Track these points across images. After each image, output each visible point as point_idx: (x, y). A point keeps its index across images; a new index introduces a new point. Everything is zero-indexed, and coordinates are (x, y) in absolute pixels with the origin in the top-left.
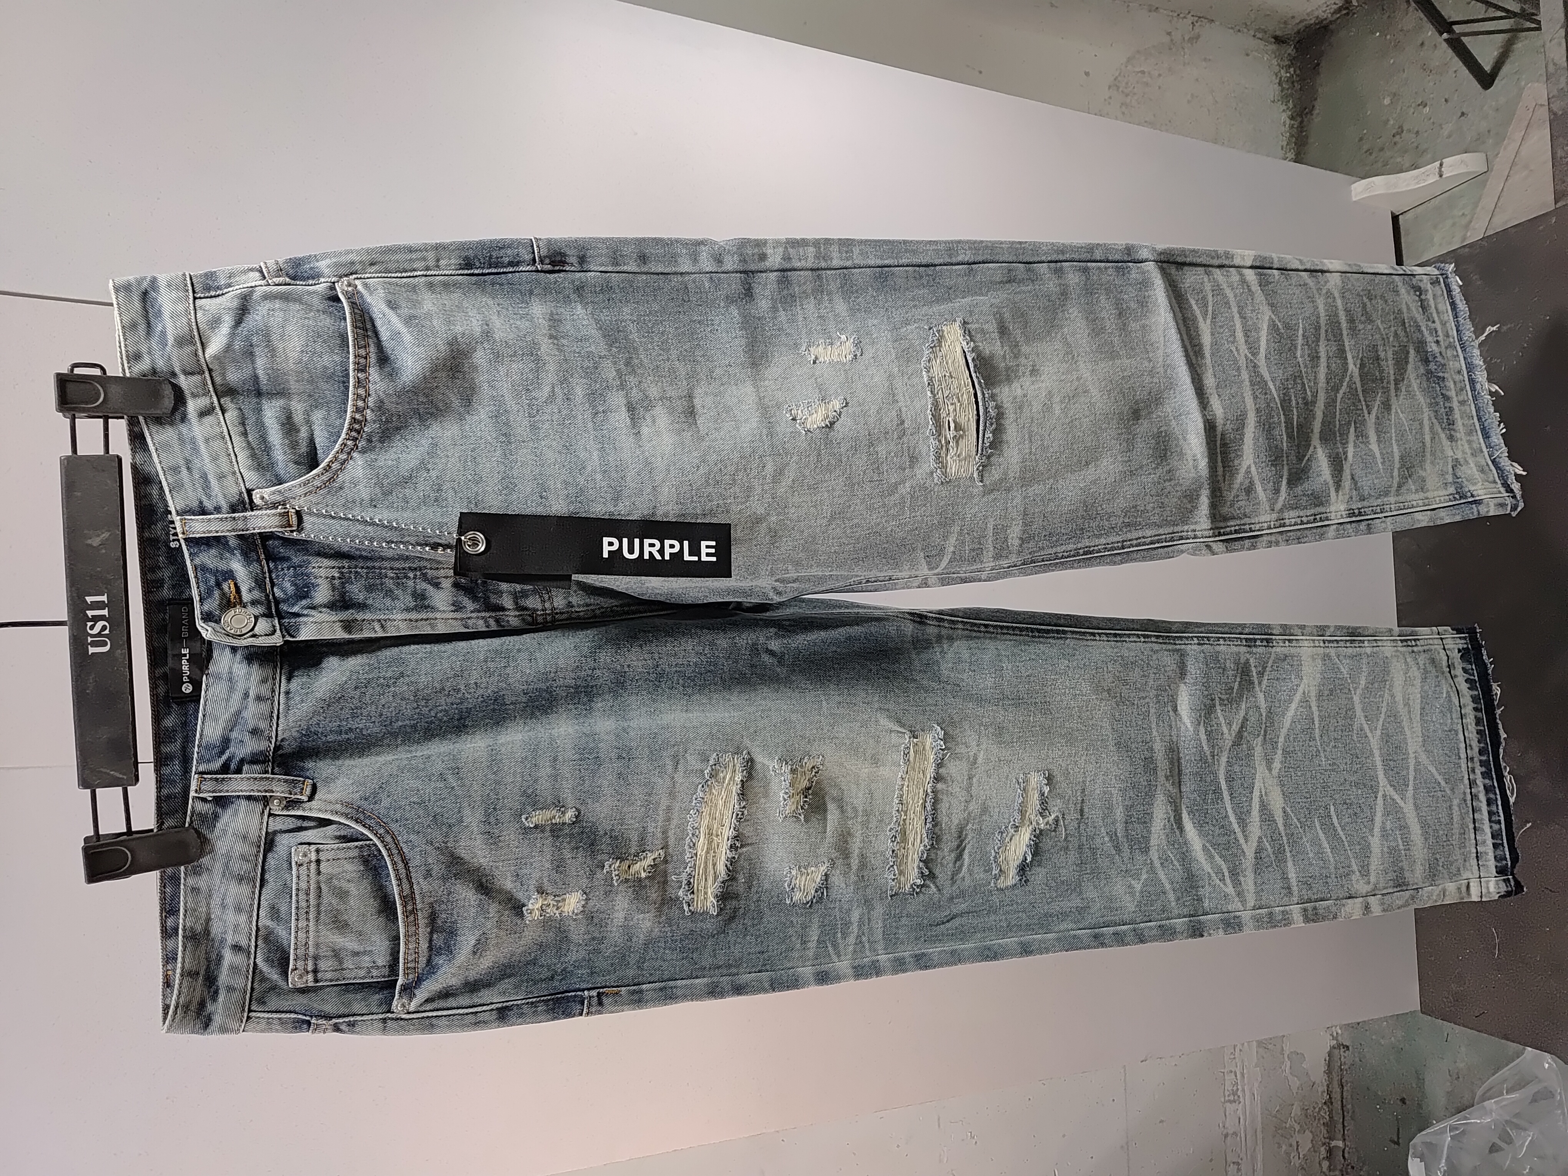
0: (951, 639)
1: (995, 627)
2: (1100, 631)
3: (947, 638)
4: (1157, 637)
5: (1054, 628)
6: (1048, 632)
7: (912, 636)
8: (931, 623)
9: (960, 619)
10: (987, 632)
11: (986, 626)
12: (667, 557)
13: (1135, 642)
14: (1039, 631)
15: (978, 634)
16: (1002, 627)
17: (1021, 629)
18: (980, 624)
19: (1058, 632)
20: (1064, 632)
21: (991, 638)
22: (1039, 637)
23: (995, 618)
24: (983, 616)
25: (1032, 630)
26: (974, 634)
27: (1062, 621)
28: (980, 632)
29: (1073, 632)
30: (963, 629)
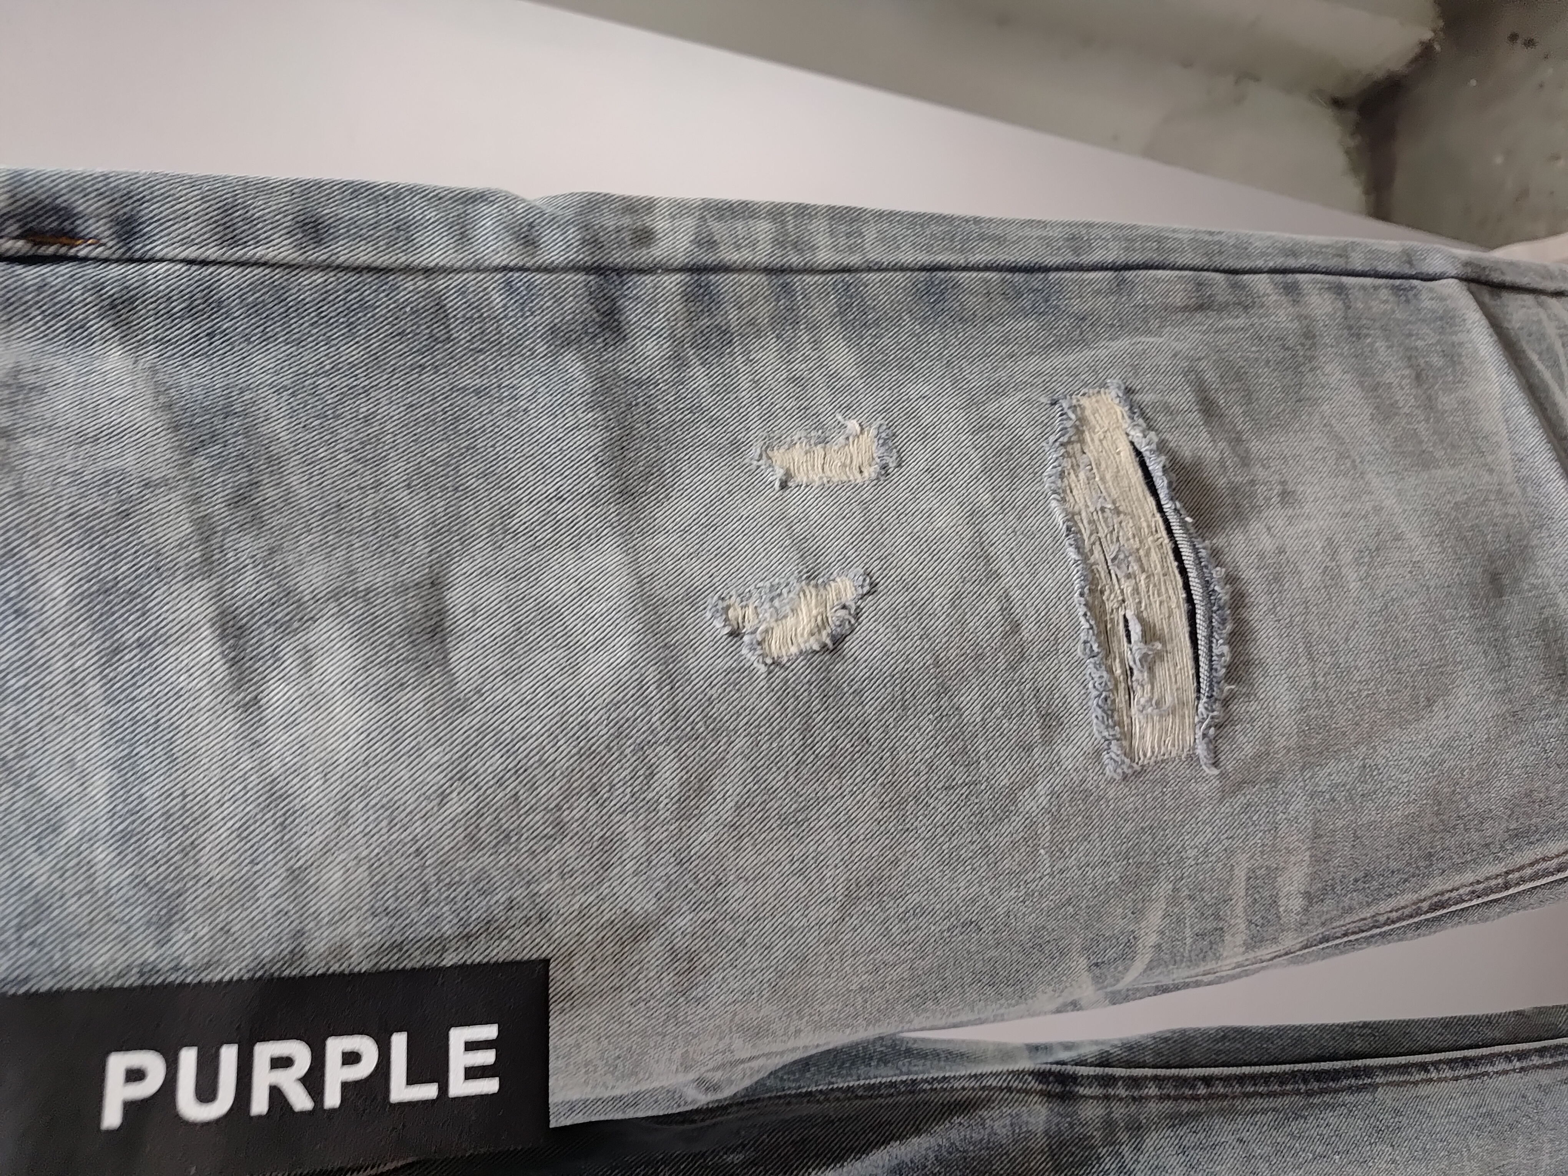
0: (1136, 1128)
1: (1226, 1080)
2: (1436, 1057)
3: (1127, 1128)
4: (1541, 1052)
5: (1348, 1064)
6: (1335, 1075)
7: (1046, 1133)
8: (1087, 1091)
9: (1149, 1072)
10: (1211, 1096)
11: (1207, 1081)
12: (332, 1098)
13: (1506, 1072)
14: (1319, 1076)
15: (1193, 1106)
16: (1241, 1079)
17: (1282, 1079)
18: (1196, 1078)
19: (1356, 1073)
20: (1368, 1071)
21: (1222, 1112)
22: (1322, 1092)
23: (1223, 1058)
24: (1196, 1055)
25: (1305, 1077)
26: (1185, 1107)
27: (1359, 1045)
28: (1196, 1098)
29: (1386, 1069)
30: (1161, 1098)
